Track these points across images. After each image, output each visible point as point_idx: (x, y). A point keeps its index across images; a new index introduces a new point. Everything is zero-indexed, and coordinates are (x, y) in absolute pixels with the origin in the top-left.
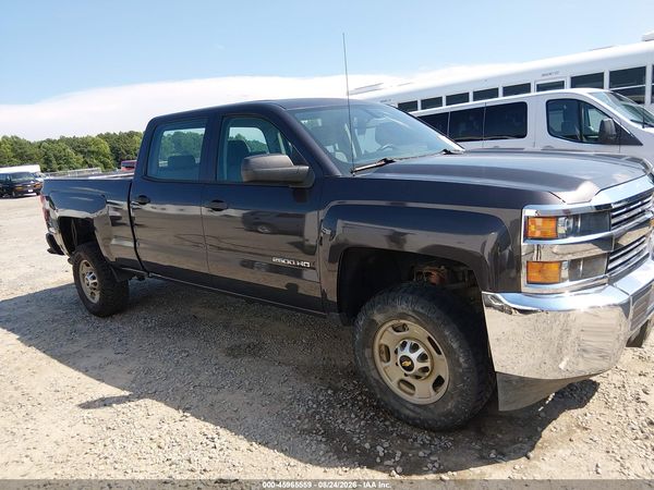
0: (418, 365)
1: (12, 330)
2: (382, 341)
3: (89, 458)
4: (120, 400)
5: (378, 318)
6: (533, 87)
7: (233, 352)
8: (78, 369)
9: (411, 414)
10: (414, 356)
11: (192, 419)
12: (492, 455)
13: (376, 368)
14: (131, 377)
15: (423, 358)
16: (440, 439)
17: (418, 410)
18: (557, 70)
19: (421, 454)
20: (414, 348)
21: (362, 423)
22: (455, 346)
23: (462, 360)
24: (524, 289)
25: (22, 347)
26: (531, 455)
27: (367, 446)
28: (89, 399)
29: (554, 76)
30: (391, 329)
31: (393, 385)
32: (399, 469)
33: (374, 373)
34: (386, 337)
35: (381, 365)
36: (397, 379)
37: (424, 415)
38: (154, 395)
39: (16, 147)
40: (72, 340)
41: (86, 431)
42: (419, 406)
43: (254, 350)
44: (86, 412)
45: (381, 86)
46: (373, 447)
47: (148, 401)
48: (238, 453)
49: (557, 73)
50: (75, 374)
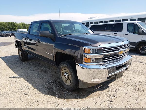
0: (67, 77)
1: (6, 62)
2: (63, 72)
3: (5, 87)
4: (16, 77)
5: (61, 67)
6: (129, 20)
7: (42, 71)
8: (13, 71)
9: (66, 87)
10: (67, 75)
11: (27, 82)
12: (77, 97)
13: (61, 77)
14: (21, 73)
15: (68, 76)
16: (70, 93)
17: (67, 86)
18: (135, 16)
19: (64, 95)
20: (67, 73)
21: (57, 88)
22: (72, 74)
23: (73, 77)
24: (84, 63)
25: (6, 65)
26: (85, 98)
27: (55, 92)
28: (12, 76)
29: (134, 18)
30: (64, 69)
31: (64, 81)
32: (58, 97)
33: (61, 78)
34: (63, 71)
35: (62, 76)
36: (65, 80)
37: (68, 87)
38: (23, 77)
39: (23, 25)
40: (15, 65)
41: (8, 82)
42: (67, 85)
43: (46, 71)
44: (10, 79)
45: (96, 17)
46: (56, 92)
47: (21, 78)
48: (31, 90)
49: (135, 17)
50: (12, 71)
